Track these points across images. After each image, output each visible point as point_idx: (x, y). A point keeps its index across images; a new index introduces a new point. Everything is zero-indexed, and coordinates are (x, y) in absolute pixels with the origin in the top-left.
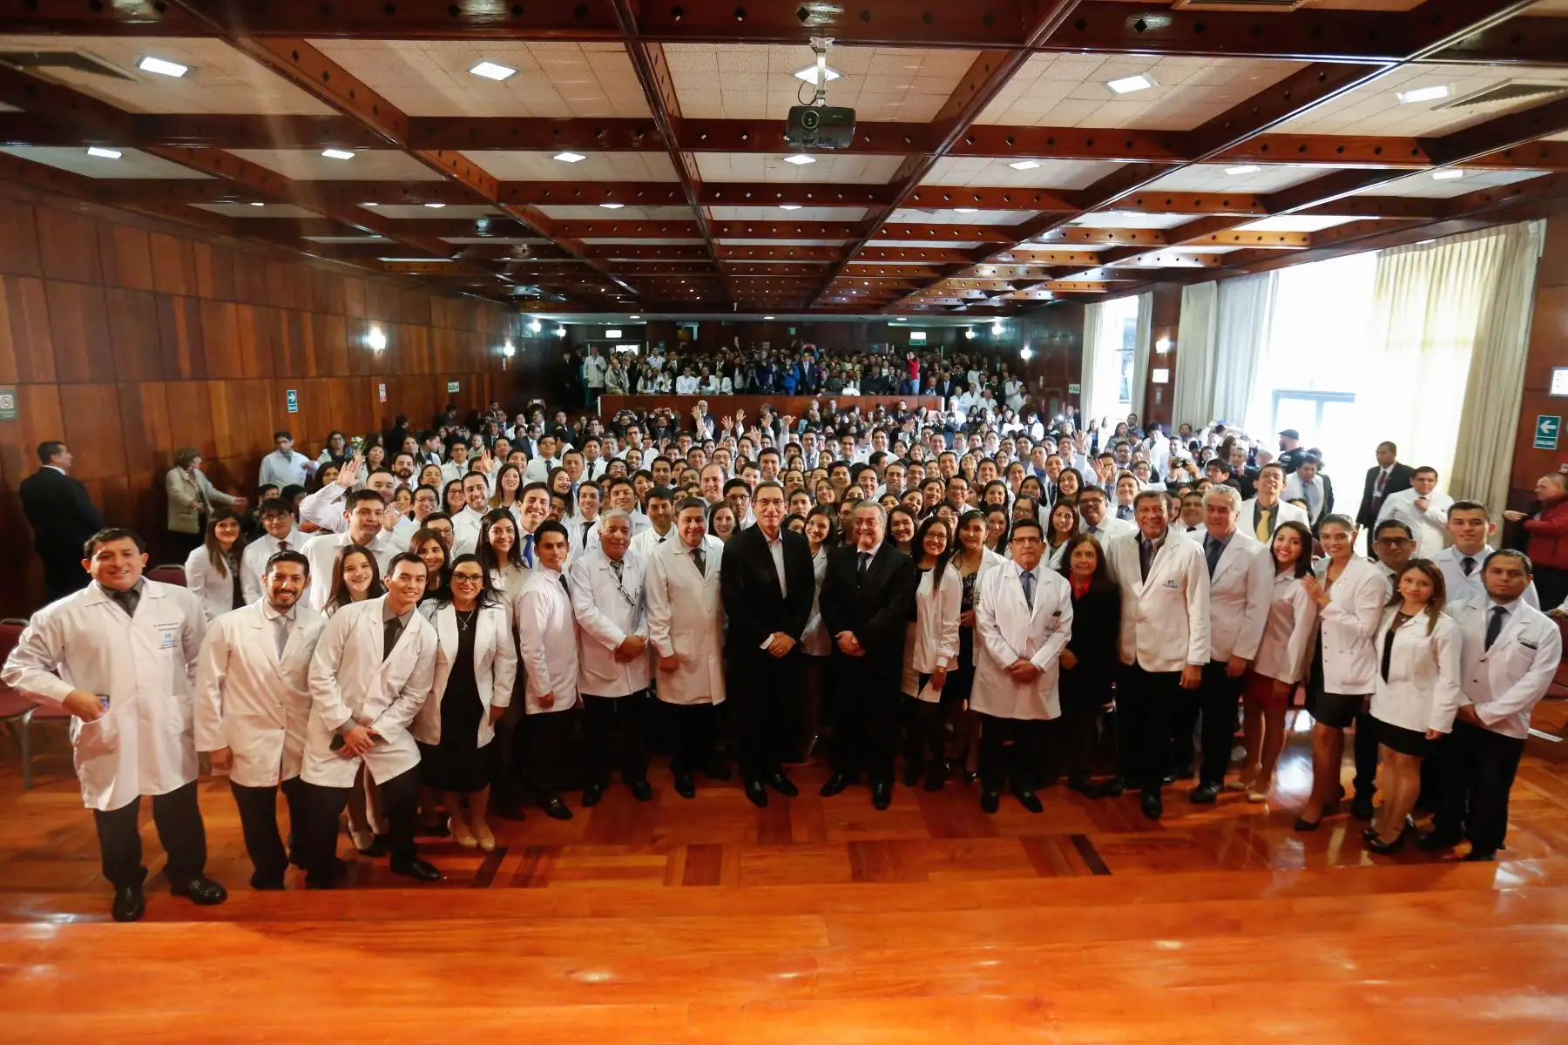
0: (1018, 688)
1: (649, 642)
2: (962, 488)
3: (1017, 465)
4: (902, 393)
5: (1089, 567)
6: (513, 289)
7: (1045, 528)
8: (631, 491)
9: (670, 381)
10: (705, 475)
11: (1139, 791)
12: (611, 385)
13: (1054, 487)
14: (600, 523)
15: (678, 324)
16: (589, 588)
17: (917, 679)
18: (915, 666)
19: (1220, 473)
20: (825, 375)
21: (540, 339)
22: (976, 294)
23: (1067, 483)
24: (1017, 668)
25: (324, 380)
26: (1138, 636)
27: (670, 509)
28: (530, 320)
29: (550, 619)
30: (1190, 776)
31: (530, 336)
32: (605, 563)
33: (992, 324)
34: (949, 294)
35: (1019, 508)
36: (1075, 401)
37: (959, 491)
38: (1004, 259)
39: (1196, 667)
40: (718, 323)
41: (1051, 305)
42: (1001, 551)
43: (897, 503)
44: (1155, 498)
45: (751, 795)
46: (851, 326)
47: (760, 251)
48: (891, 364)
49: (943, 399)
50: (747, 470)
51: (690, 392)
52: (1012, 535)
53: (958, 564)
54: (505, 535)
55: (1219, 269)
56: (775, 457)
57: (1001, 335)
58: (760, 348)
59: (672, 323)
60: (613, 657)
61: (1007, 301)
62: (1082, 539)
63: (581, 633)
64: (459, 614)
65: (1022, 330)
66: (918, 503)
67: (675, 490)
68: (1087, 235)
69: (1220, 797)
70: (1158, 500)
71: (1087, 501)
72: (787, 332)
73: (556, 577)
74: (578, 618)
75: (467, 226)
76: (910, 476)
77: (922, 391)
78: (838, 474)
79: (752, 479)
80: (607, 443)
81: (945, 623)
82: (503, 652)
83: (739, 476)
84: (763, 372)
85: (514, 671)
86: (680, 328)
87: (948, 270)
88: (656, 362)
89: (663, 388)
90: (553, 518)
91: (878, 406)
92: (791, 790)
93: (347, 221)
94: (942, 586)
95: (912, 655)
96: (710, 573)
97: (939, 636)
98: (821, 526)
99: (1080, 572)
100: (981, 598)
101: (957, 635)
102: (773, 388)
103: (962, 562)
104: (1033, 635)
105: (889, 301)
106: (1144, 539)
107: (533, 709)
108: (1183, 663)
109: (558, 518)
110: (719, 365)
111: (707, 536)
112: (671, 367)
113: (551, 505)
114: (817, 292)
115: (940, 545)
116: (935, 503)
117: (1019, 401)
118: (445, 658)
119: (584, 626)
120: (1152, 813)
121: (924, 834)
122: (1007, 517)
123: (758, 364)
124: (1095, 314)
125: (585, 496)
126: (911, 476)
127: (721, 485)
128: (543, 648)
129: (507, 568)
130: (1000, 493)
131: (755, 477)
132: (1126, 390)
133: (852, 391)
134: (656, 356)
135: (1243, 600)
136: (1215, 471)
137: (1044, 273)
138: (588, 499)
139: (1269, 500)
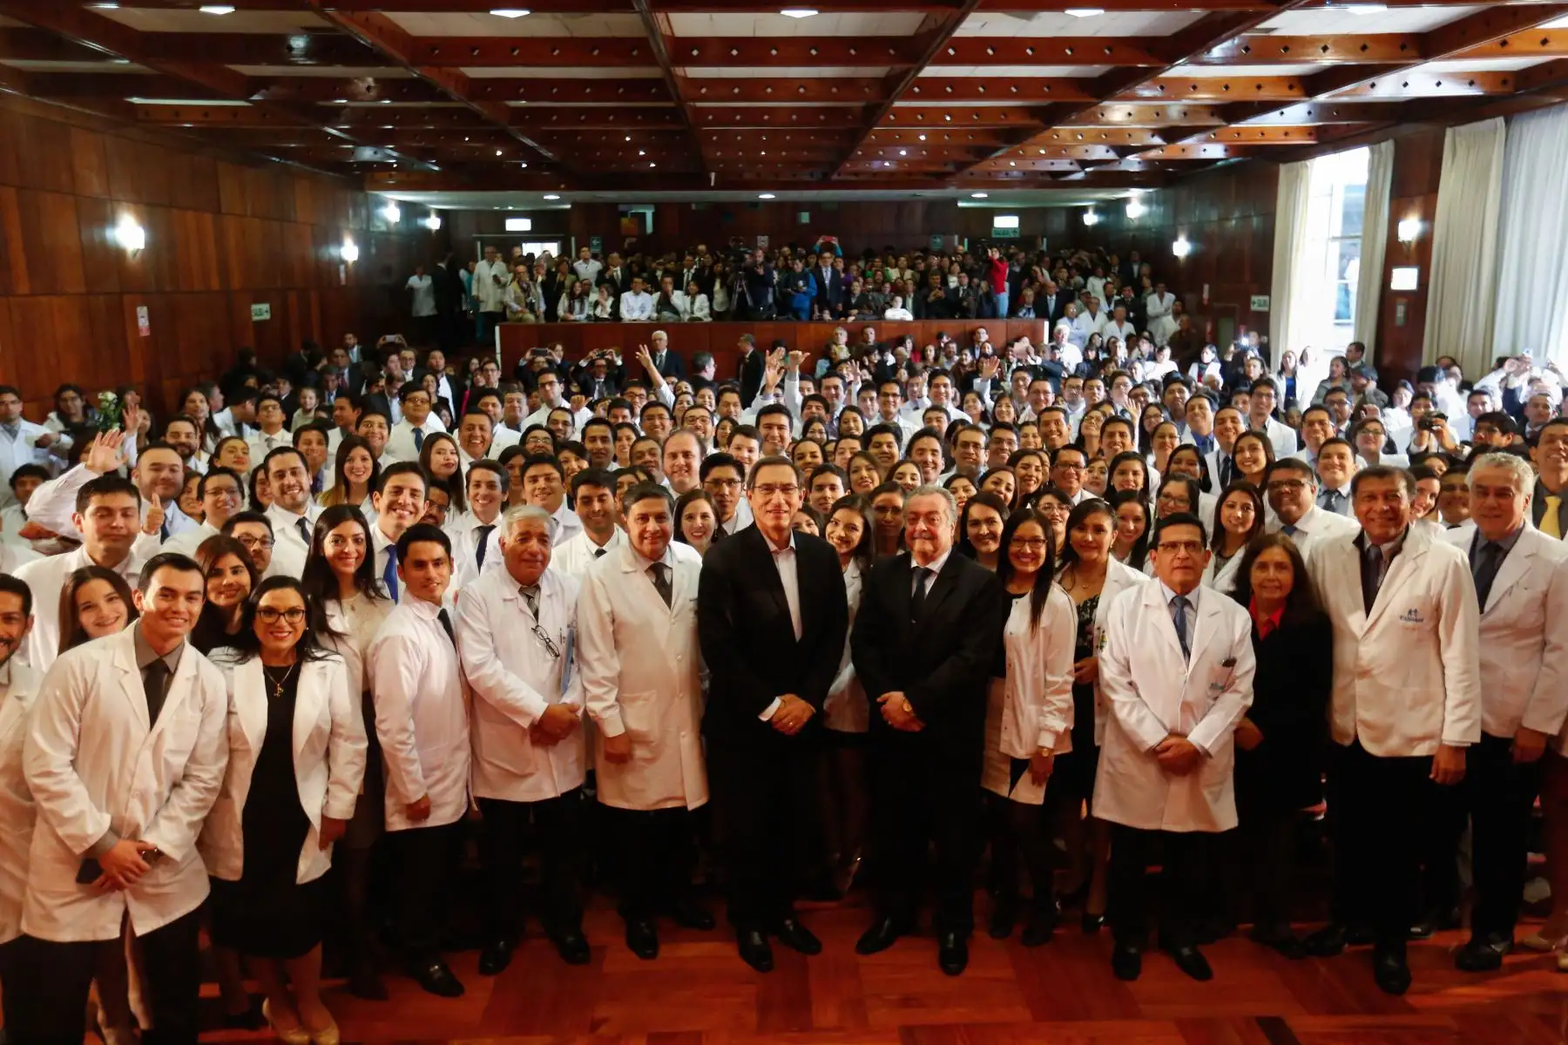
0: (1168, 780)
1: (585, 712)
2: (1077, 465)
3: (1166, 426)
4: (980, 316)
5: (1280, 588)
6: (352, 152)
7: (1210, 529)
8: (556, 474)
9: (610, 301)
10: (670, 448)
11: (1370, 947)
12: (515, 306)
13: (1226, 460)
14: (504, 528)
15: (622, 208)
16: (487, 630)
17: (1007, 768)
18: (1004, 748)
19: (1498, 435)
20: (857, 287)
21: (398, 233)
22: (1100, 152)
23: (1248, 454)
24: (1167, 749)
25: (44, 299)
26: (1358, 702)
27: (612, 502)
28: (383, 203)
29: (424, 678)
30: (1456, 925)
31: (383, 228)
32: (511, 590)
33: (1126, 201)
34: (1056, 153)
35: (1168, 496)
36: (1262, 324)
37: (1072, 470)
38: (1147, 93)
39: (1457, 750)
40: (684, 206)
41: (1222, 168)
42: (1137, 563)
43: (974, 491)
44: (1386, 479)
45: (747, 952)
46: (900, 206)
47: (752, 88)
48: (963, 269)
49: (1047, 324)
50: (738, 439)
51: (643, 317)
52: (1157, 537)
53: (1068, 581)
54: (351, 547)
55: (1511, 96)
56: (784, 420)
57: (1140, 219)
58: (753, 246)
59: (613, 206)
60: (528, 741)
61: (1150, 162)
62: (1270, 541)
63: (474, 699)
64: (269, 671)
65: (1176, 211)
66: (1008, 489)
67: (619, 473)
68: (1286, 49)
69: (1507, 960)
70: (1393, 482)
71: (1281, 483)
72: (795, 218)
73: (433, 611)
74: (471, 678)
75: (273, 48)
76: (993, 446)
77: (1013, 311)
78: (879, 445)
79: (746, 454)
80: (512, 401)
81: (1049, 678)
82: (341, 731)
83: (724, 450)
84: (759, 283)
85: (361, 762)
86: (624, 214)
87: (1054, 114)
88: (588, 269)
89: (598, 312)
90: (431, 521)
91: (940, 337)
92: (808, 944)
93: (67, 34)
94: (1045, 620)
95: (999, 729)
96: (680, 602)
97: (1041, 700)
98: (850, 527)
99: (1266, 595)
100: (1107, 639)
101: (1069, 697)
102: (774, 309)
103: (1074, 583)
104: (1190, 698)
105: (961, 166)
106: (1368, 544)
107: (397, 823)
108: (1434, 743)
109: (438, 520)
110: (688, 275)
111: (672, 542)
112: (612, 276)
113: (427, 498)
114: (845, 154)
115: (1035, 557)
116: (1033, 488)
117: (1170, 325)
118: (246, 742)
119: (479, 689)
120: (1395, 983)
121: (1022, 1014)
122: (1147, 511)
123: (750, 272)
124: (1295, 180)
125: (478, 485)
126: (995, 445)
127: (696, 464)
128: (411, 726)
129: (355, 599)
130: (1135, 473)
131: (750, 451)
132: (1347, 306)
133: (899, 313)
134: (586, 261)
135: (1539, 638)
136: (1491, 431)
137: (1212, 114)
138: (483, 490)
139: (1559, 478)
